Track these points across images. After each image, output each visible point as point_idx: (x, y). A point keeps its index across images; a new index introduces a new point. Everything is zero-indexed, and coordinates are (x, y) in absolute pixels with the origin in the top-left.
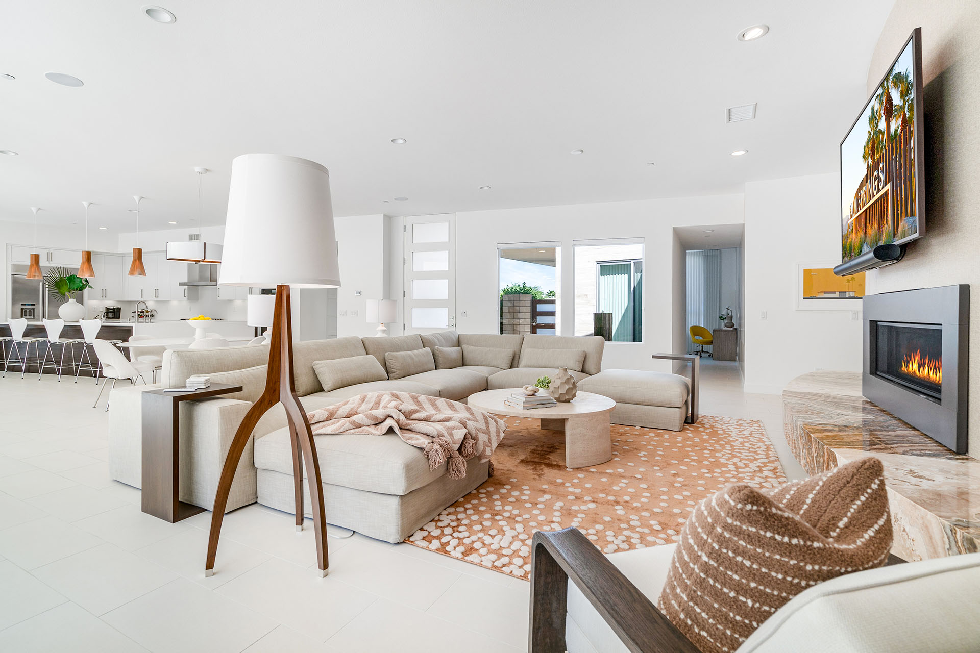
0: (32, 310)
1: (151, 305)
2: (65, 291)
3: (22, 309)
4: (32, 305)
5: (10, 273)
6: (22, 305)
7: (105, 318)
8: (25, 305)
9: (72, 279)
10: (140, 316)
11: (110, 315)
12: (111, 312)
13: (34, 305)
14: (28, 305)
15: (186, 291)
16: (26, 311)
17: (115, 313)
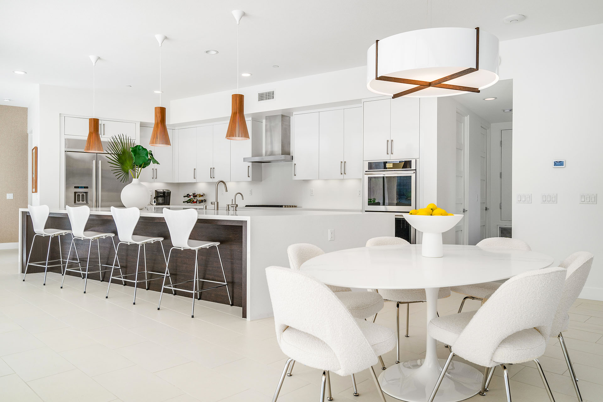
0: (85, 194)
1: (201, 188)
2: (129, 167)
3: (75, 193)
4: (85, 187)
5: (63, 149)
6: (75, 187)
7: (155, 204)
8: (78, 187)
9: (137, 150)
10: (189, 201)
11: (160, 200)
12: (161, 196)
13: (87, 188)
14: (82, 187)
15: (250, 169)
16: (79, 195)
17: (165, 198)
